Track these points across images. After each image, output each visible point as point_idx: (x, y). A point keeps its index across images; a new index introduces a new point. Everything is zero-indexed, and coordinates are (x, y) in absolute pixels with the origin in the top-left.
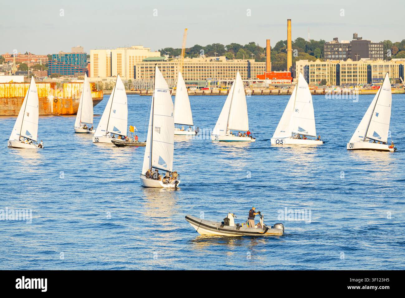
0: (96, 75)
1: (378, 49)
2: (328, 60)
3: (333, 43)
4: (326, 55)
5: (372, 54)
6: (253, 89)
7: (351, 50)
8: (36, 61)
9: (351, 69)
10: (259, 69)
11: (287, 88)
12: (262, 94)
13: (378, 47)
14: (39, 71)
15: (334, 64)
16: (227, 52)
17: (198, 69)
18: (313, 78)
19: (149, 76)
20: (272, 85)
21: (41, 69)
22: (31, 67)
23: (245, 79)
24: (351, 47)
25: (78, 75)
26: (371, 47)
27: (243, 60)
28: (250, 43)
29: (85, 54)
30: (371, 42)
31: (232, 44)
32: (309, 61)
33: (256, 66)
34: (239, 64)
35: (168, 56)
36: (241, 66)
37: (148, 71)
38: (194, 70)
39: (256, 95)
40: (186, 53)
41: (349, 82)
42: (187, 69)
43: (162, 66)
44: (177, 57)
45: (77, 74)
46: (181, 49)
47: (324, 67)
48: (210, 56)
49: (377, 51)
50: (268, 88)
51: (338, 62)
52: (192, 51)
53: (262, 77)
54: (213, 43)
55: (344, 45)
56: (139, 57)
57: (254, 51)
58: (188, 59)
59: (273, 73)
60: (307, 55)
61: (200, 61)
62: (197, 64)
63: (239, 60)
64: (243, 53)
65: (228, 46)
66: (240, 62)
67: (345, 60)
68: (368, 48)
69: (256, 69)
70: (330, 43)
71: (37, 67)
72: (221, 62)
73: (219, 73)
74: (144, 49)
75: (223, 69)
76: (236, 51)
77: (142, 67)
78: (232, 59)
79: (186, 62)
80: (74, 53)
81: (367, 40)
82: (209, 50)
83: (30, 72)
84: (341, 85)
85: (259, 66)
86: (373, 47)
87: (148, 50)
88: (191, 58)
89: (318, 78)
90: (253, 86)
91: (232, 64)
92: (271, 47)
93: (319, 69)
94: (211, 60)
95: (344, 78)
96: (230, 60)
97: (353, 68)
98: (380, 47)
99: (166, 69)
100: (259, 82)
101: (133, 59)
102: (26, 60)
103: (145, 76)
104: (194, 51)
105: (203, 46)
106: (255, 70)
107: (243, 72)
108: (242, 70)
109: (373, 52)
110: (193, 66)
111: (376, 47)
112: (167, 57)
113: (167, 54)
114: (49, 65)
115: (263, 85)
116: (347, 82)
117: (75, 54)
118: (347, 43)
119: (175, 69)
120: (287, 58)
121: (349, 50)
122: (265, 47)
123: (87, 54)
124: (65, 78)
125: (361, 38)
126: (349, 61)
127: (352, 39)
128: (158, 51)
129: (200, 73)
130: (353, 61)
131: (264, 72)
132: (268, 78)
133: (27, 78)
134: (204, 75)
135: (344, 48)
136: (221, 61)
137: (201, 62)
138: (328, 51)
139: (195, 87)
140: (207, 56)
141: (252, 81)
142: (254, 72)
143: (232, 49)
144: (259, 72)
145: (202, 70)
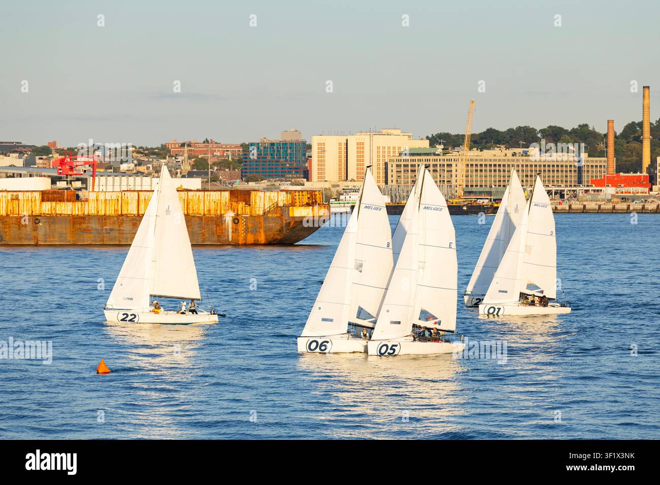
0: (322, 178)
6: (585, 203)
8: (222, 154)
10: (594, 170)
11: (642, 201)
12: (599, 211)
14: (227, 170)
17: (493, 168)
19: (410, 180)
20: (618, 197)
21: (229, 168)
22: (214, 164)
23: (571, 186)
25: (292, 178)
28: (580, 126)
29: (304, 143)
31: (550, 127)
33: (590, 164)
34: (562, 161)
35: (442, 147)
36: (564, 164)
37: (408, 171)
38: (486, 171)
39: (588, 213)
40: (472, 141)
42: (474, 168)
43: (431, 163)
44: (457, 149)
45: (291, 176)
46: (463, 136)
48: (512, 147)
50: (609, 201)
52: (482, 138)
53: (600, 183)
54: (517, 126)
56: (394, 148)
57: (586, 139)
58: (475, 153)
59: (618, 177)
61: (495, 156)
62: (490, 160)
64: (569, 142)
65: (542, 131)
69: (590, 169)
71: (224, 164)
73: (527, 176)
74: (402, 134)
75: (533, 168)
76: (556, 139)
77: (397, 166)
79: (471, 158)
80: (286, 141)
82: (511, 137)
83: (212, 172)
85: (594, 164)
87: (409, 137)
88: (481, 151)
90: (584, 199)
91: (549, 161)
92: (615, 133)
94: (514, 154)
99: (438, 168)
100: (594, 191)
101: (384, 152)
102: (205, 153)
103: (402, 180)
104: (486, 138)
105: (500, 130)
106: (588, 171)
107: (569, 174)
108: (566, 171)
110: (483, 163)
112: (439, 148)
113: (440, 144)
114: (244, 160)
115: (601, 196)
117: (286, 143)
119: (454, 168)
120: (642, 151)
122: (605, 132)
123: (307, 143)
124: (269, 183)
128: (425, 138)
129: (495, 176)
131: (603, 174)
132: (610, 185)
133: (207, 182)
134: (502, 179)
137: (497, 158)
139: (487, 199)
140: (508, 147)
141: (582, 189)
142: (586, 175)
143: (549, 135)
144: (594, 175)
145: (499, 171)
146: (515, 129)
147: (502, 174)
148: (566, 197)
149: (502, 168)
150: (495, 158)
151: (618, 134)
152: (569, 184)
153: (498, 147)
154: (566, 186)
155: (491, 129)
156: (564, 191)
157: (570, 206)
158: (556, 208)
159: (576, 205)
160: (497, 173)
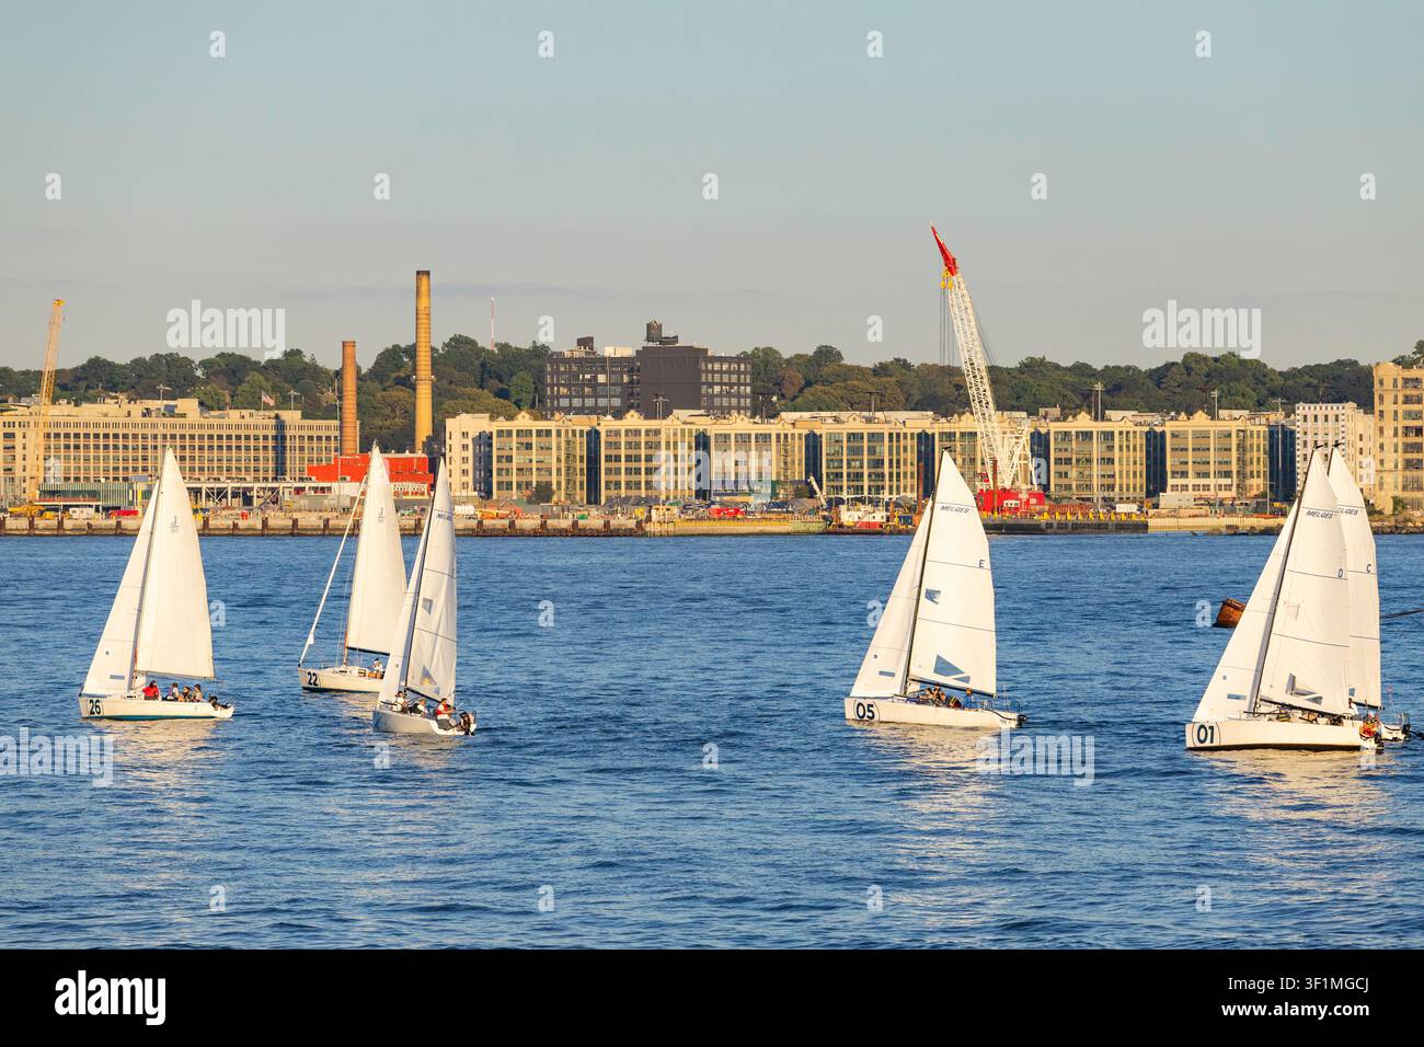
1: (734, 378)
2: (557, 416)
3: (577, 355)
4: (553, 398)
5: (713, 396)
6: (296, 515)
7: (638, 382)
9: (638, 446)
10: (315, 446)
11: (415, 512)
12: (326, 532)
13: (733, 373)
15: (578, 428)
16: (205, 383)
17: (101, 442)
18: (505, 479)
23: (266, 479)
24: (638, 371)
26: (707, 372)
27: (261, 413)
28: (285, 354)
31: (222, 355)
32: (492, 418)
33: (306, 433)
34: (247, 427)
36: (252, 433)
38: (87, 447)
39: (306, 535)
40: (58, 385)
41: (633, 493)
42: (62, 442)
44: (25, 401)
46: (39, 374)
47: (544, 439)
48: (143, 397)
49: (731, 385)
50: (346, 510)
51: (595, 423)
52: (78, 379)
53: (328, 473)
54: (153, 353)
55: (615, 361)
57: (298, 381)
58: (64, 409)
59: (366, 460)
60: (487, 396)
61: (106, 415)
62: (97, 425)
63: (245, 413)
64: (261, 388)
65: (205, 364)
66: (248, 420)
67: (618, 414)
68: (698, 373)
69: (306, 444)
70: (567, 354)
72: (181, 420)
75: (187, 442)
76: (235, 380)
78: (220, 409)
79: (56, 419)
81: (696, 345)
82: (140, 376)
84: (603, 502)
85: (315, 434)
86: (717, 372)
88: (76, 405)
89: (524, 479)
90: (296, 506)
91: (220, 427)
92: (358, 369)
93: (529, 446)
94: (146, 414)
95: (614, 478)
96: (213, 413)
97: (646, 443)
98: (739, 373)
100: (316, 489)
104: (86, 378)
105: (117, 362)
106: (302, 449)
107: (261, 454)
108: (256, 449)
109: (717, 389)
110: (82, 431)
111: (725, 372)
115: (329, 500)
116: (623, 493)
118: (625, 355)
119: (18, 442)
120: (414, 405)
121: (631, 382)
122: (338, 367)
125: (676, 337)
126: (633, 420)
127: (641, 343)
129: (106, 459)
130: (646, 418)
131: (333, 454)
132: (348, 478)
134: (121, 465)
135: (614, 373)
136: (184, 416)
137: (110, 420)
138: (559, 385)
139: (90, 506)
140: (134, 396)
141: (289, 485)
142: (297, 456)
143: (220, 372)
144: (315, 456)
145: (116, 447)
146: (147, 359)
147: (121, 454)
148: (256, 502)
149: (121, 443)
150: (106, 420)
151: (364, 371)
152: (261, 475)
153: (112, 398)
154: (256, 480)
155: (97, 358)
156: (251, 489)
157: (265, 522)
158: (235, 525)
159: (278, 520)
160: (111, 453)
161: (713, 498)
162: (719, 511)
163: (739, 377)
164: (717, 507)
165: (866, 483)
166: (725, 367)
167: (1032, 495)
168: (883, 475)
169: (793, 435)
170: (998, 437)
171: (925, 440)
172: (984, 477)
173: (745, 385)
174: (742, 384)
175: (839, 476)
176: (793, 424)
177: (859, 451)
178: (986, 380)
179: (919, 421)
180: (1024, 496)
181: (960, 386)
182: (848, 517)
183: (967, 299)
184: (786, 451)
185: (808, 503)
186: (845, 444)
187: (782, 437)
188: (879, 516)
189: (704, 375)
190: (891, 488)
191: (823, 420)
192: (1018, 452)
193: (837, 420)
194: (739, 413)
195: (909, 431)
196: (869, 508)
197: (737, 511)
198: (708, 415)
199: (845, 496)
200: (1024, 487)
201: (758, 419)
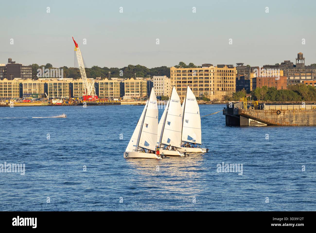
1: (28, 71)
5: (23, 75)
7: (6, 72)
9: (6, 86)
13: (28, 70)
24: (6, 69)
26: (22, 69)
30: (22, 65)
41: (5, 97)
49: (27, 72)
55: (1, 67)
67: (2, 79)
68: (20, 70)
81: (19, 63)
86: (24, 69)
95: (1, 93)
97: (8, 85)
98: (29, 70)
109: (24, 73)
111: (26, 69)
116: (3, 97)
118: (3, 66)
125: (15, 62)
126: (5, 80)
127: (7, 63)
130: (8, 80)
135: (1, 70)
161: (23, 98)
162: (25, 101)
163: (29, 71)
164: (25, 100)
165: (58, 94)
166: (26, 68)
167: (95, 97)
168: (62, 92)
169: (41, 84)
170: (87, 84)
171: (71, 84)
172: (84, 93)
173: (31, 72)
174: (30, 72)
175: (52, 93)
176: (41, 81)
177: (56, 87)
178: (84, 71)
179: (70, 80)
180: (93, 97)
181: (79, 73)
182: (54, 102)
183: (80, 53)
184: (40, 87)
185: (45, 99)
186: (53, 86)
187: (39, 84)
188: (61, 102)
189: (21, 70)
190: (63, 95)
191: (48, 80)
192: (92, 87)
193: (51, 80)
194: (29, 79)
195: (67, 83)
196: (59, 100)
197: (29, 101)
198: (22, 79)
199: (53, 97)
200: (93, 95)
201: (33, 80)
